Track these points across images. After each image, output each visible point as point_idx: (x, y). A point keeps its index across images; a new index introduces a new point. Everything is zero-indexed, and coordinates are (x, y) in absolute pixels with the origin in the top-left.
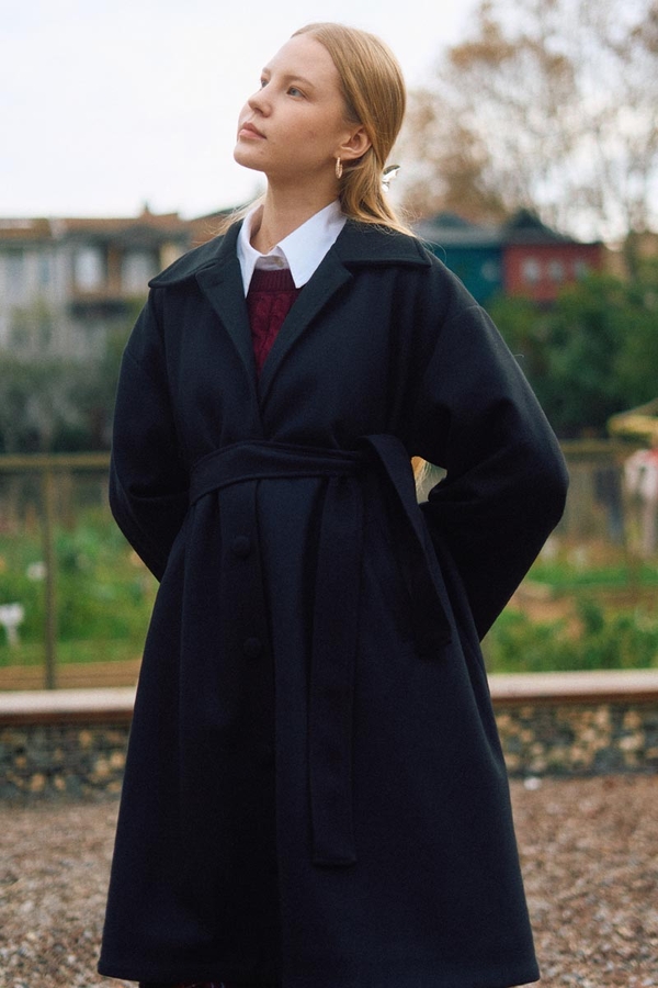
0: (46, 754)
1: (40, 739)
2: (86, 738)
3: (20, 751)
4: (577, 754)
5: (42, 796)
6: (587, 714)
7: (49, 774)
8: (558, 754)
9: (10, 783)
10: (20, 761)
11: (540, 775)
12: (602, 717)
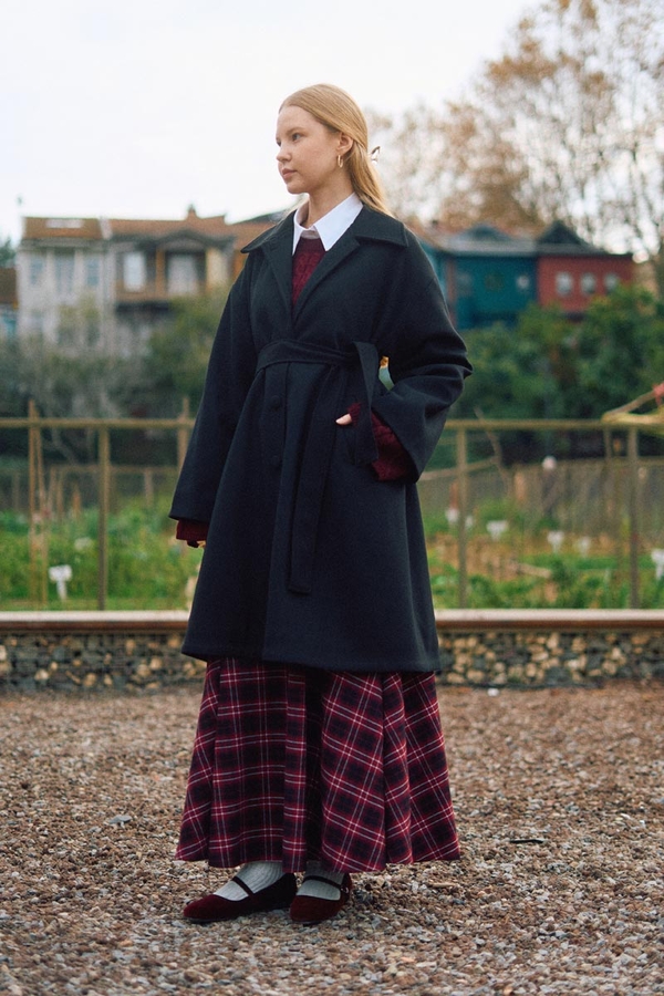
0: (98, 657)
1: (93, 645)
2: (130, 644)
3: (78, 654)
4: (532, 671)
5: (93, 690)
6: (541, 640)
7: (100, 673)
8: (516, 671)
9: (69, 680)
10: (77, 662)
11: (499, 687)
12: (553, 643)
